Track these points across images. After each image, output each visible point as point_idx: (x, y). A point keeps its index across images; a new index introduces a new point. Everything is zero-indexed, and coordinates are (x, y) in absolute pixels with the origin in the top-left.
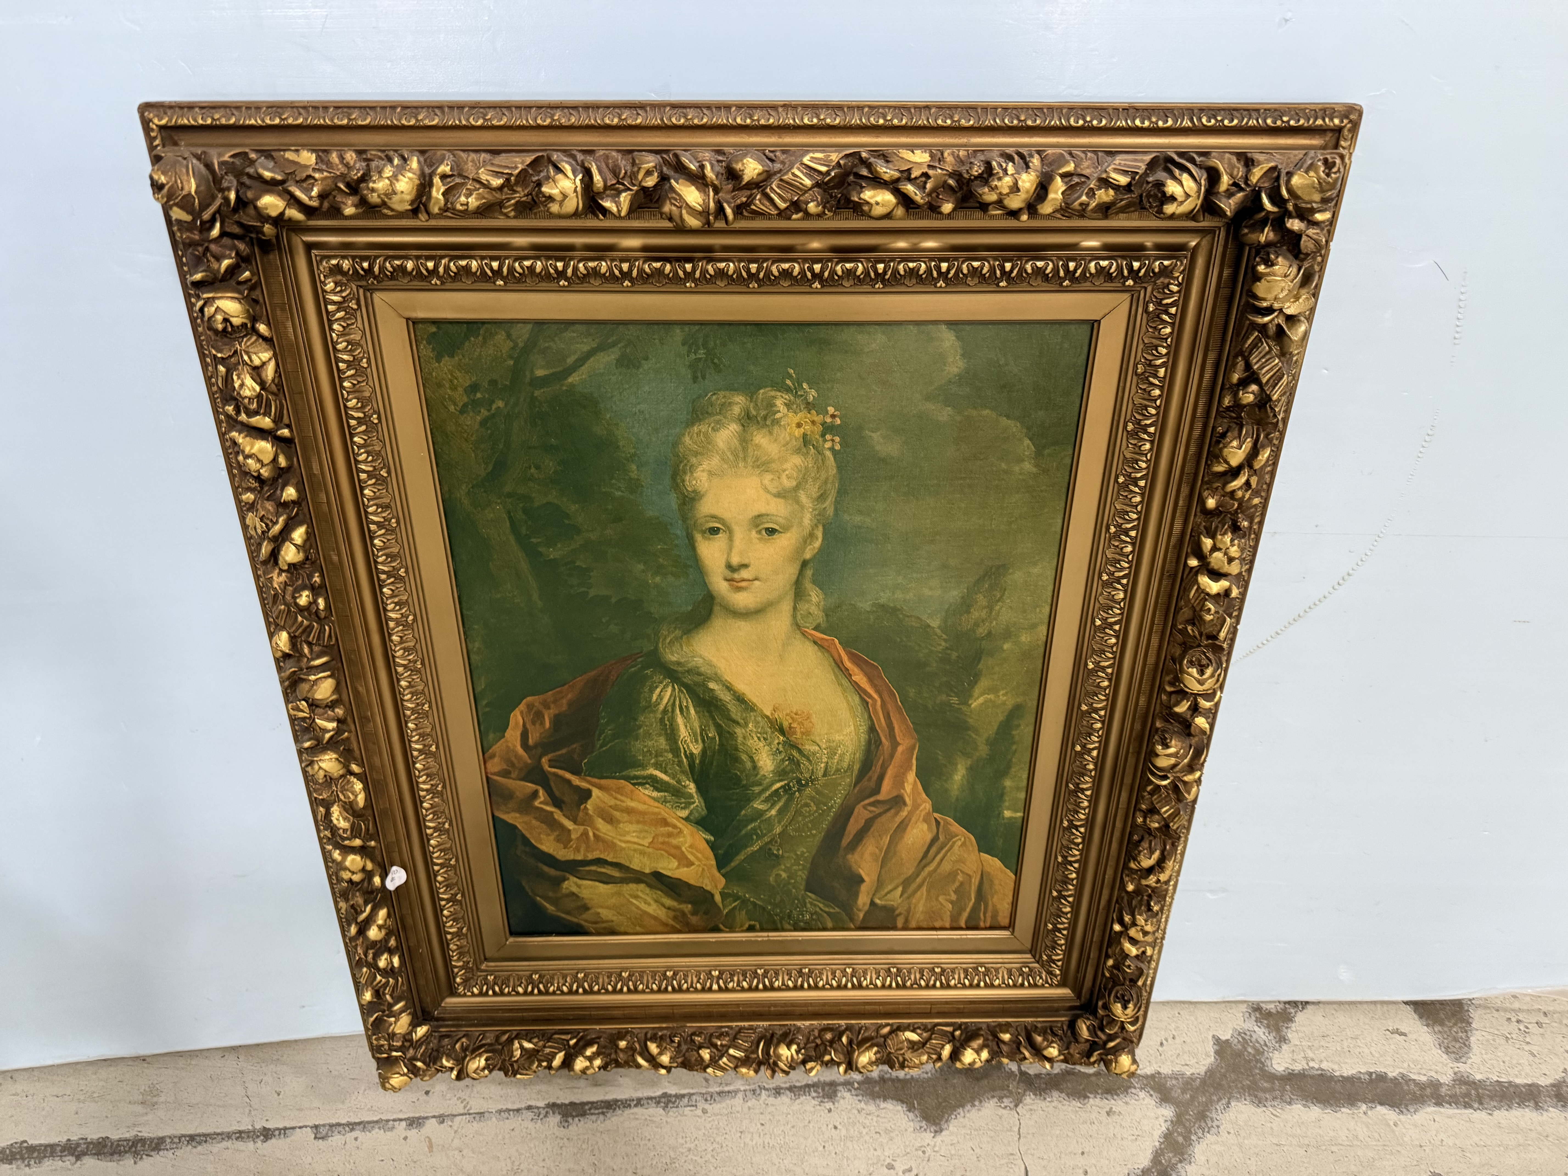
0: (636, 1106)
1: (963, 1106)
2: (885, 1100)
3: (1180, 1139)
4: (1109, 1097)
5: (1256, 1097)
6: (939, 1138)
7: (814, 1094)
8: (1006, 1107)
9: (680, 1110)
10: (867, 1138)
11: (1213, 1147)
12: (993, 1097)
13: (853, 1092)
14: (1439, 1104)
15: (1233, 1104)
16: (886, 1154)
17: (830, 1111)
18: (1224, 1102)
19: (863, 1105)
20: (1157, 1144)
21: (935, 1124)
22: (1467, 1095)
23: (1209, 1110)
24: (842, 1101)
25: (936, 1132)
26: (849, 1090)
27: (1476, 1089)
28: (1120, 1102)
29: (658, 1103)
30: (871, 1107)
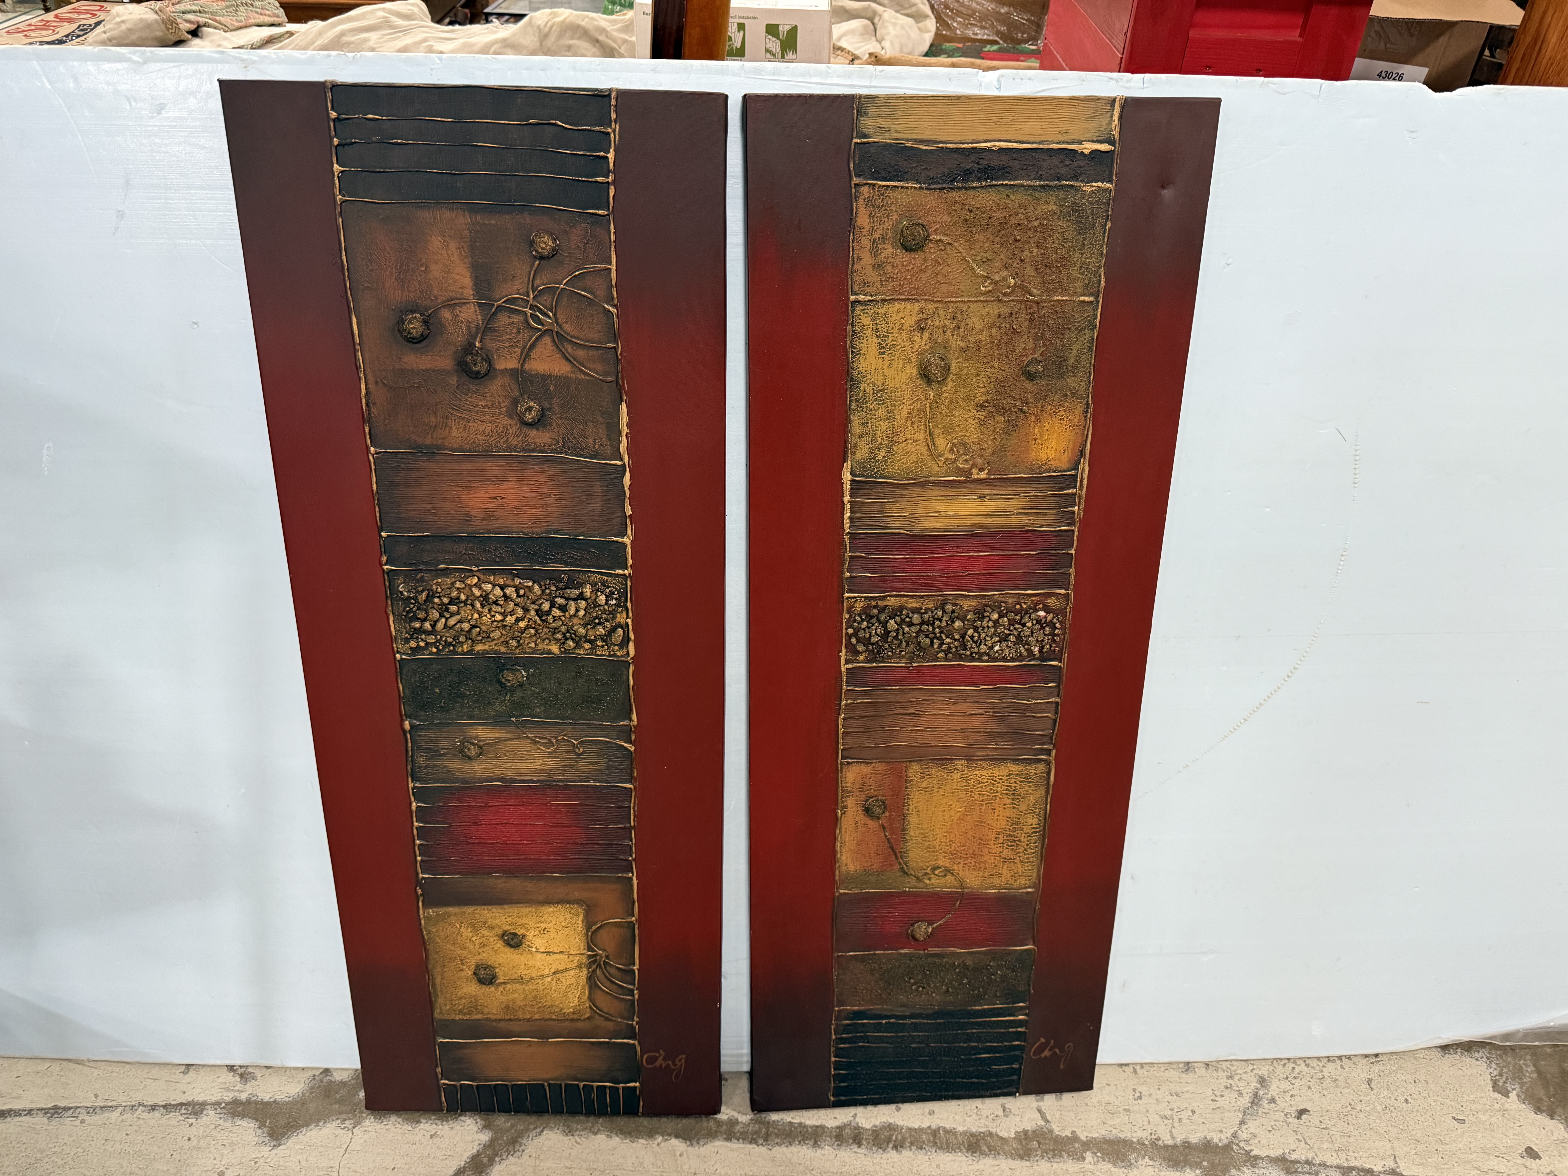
0: (25, 1115)
1: (307, 1125)
2: (242, 1118)
3: (485, 1160)
4: (439, 1122)
5: (568, 1127)
6: (275, 1151)
7: (183, 1111)
8: (345, 1127)
9: (62, 1120)
10: (212, 1149)
11: (511, 1167)
12: (337, 1119)
13: (219, 1111)
14: (728, 1139)
15: (545, 1132)
16: (223, 1163)
17: (191, 1125)
18: (538, 1130)
19: (221, 1122)
20: (463, 1163)
21: (277, 1140)
22: (757, 1133)
23: (522, 1137)
24: (205, 1118)
25: (274, 1146)
26: (216, 1109)
27: (767, 1128)
28: (446, 1127)
29: (46, 1113)
30: (228, 1124)
